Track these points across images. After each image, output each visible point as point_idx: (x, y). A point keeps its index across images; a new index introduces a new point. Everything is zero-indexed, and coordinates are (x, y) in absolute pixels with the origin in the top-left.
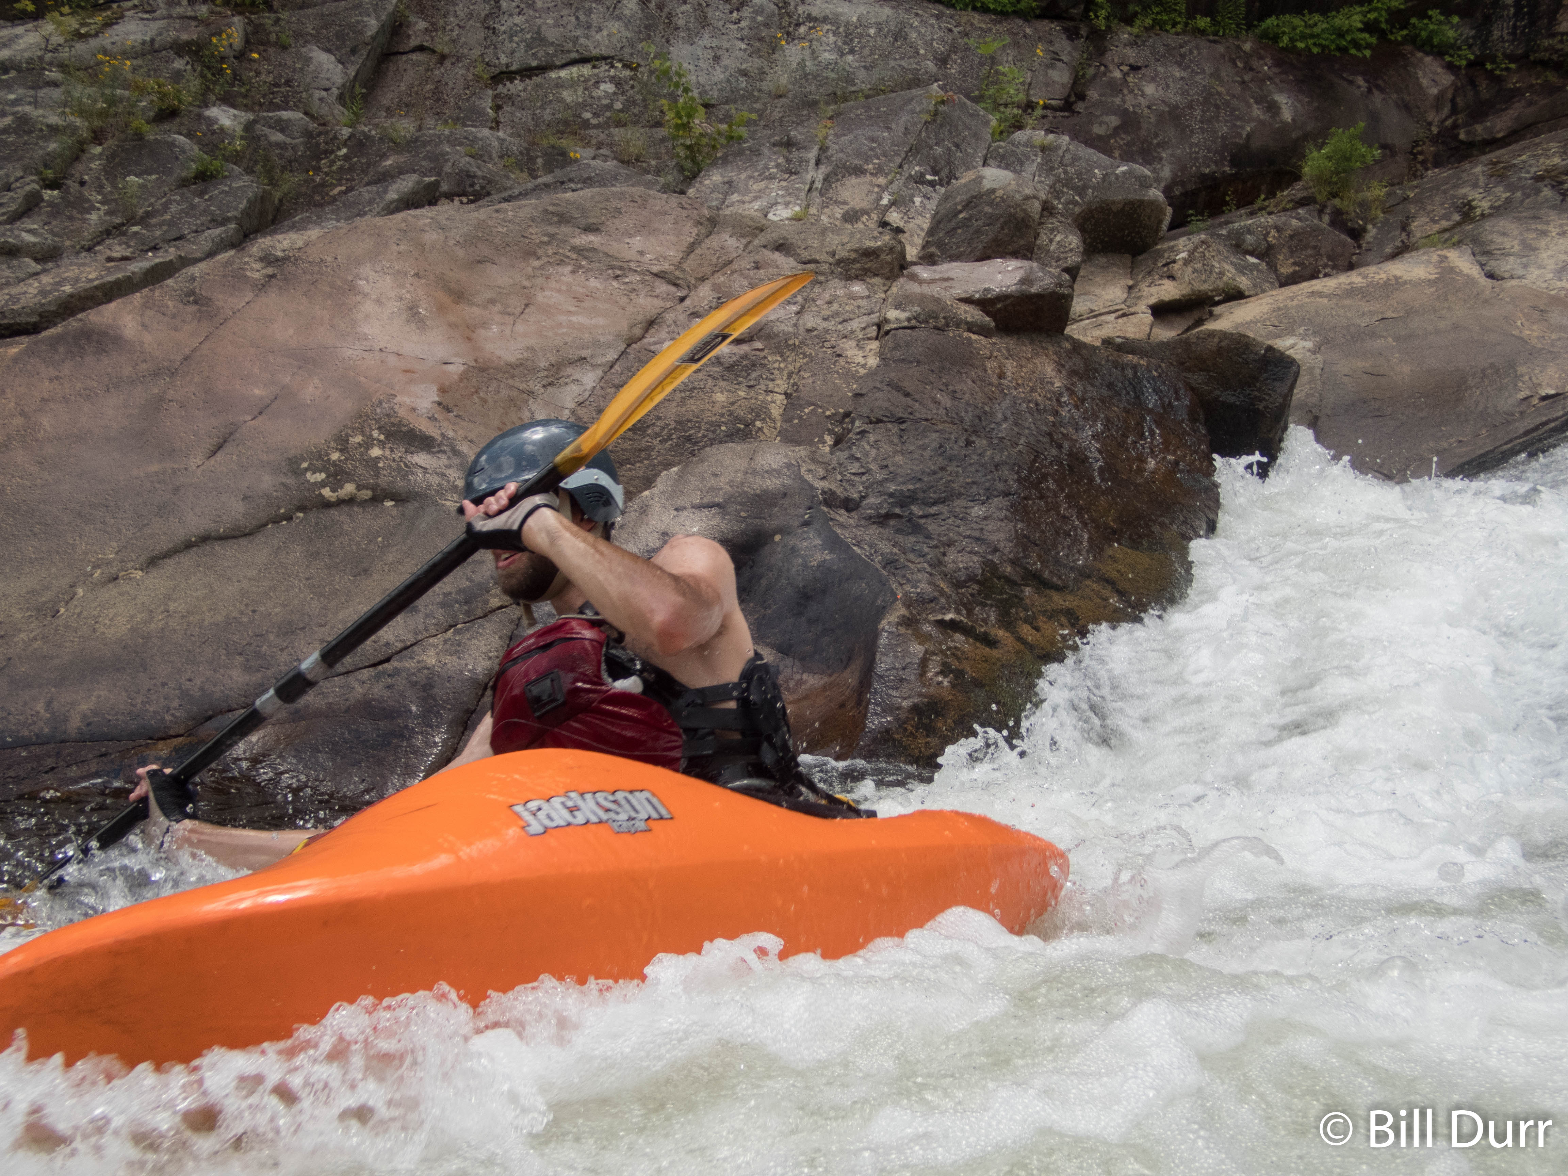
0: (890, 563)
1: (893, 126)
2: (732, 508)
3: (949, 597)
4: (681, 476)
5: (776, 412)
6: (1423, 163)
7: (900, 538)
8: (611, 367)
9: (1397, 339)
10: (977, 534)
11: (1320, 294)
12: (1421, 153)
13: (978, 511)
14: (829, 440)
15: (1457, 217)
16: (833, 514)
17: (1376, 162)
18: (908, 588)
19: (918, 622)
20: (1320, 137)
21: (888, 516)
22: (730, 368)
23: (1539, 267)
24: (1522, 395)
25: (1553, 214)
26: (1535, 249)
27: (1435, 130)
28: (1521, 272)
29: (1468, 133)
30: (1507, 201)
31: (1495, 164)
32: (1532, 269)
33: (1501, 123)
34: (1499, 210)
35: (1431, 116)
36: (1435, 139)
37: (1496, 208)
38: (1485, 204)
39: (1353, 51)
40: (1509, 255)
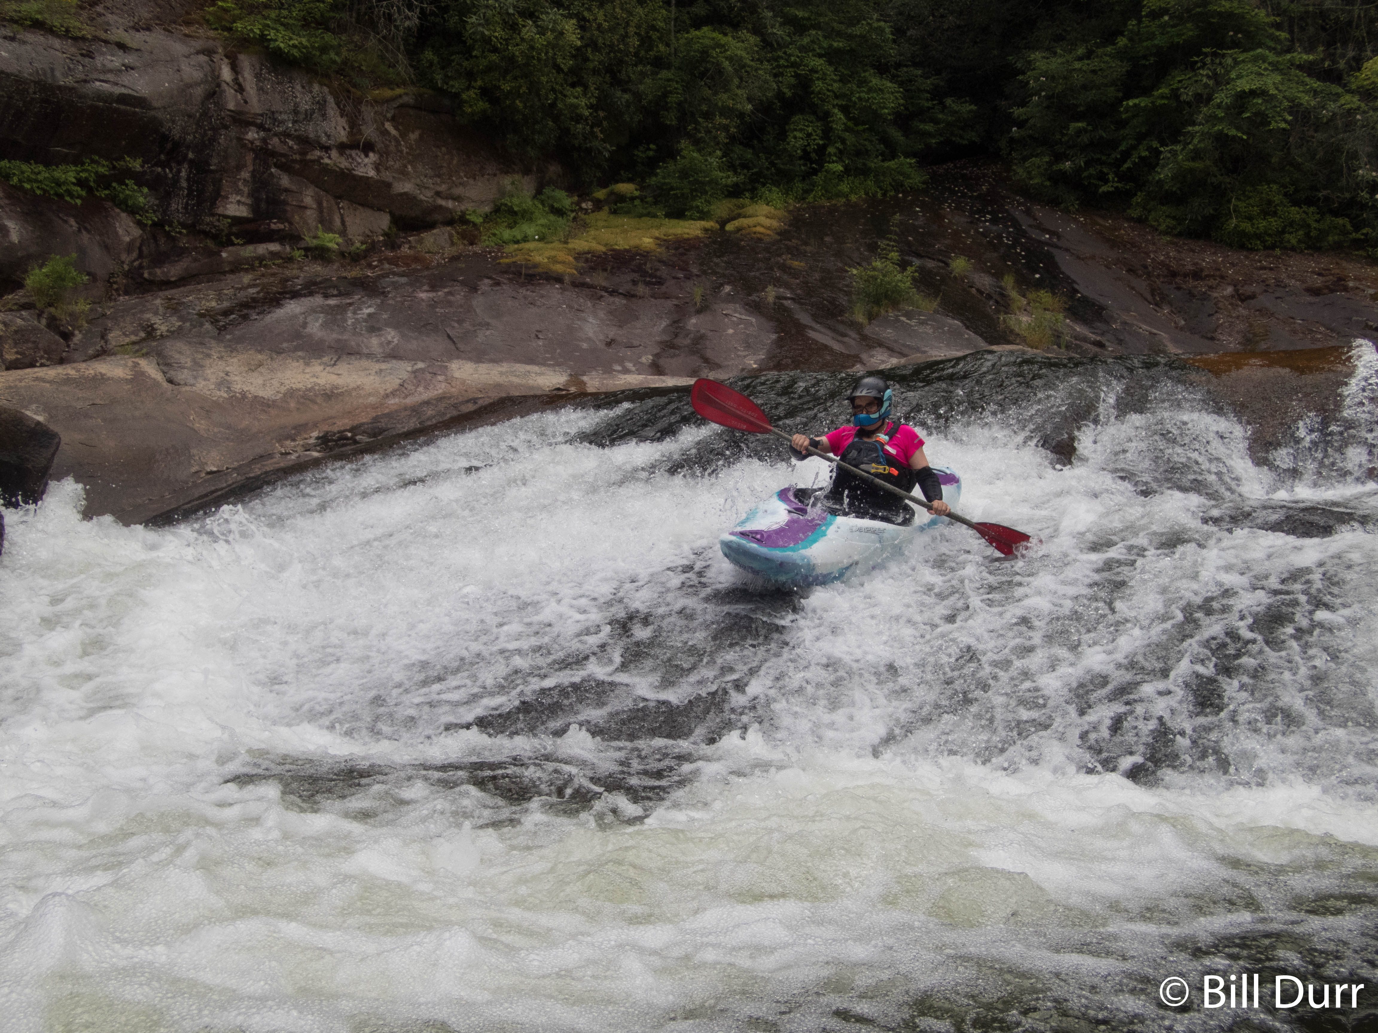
6: (117, 290)
9: (104, 420)
11: (44, 380)
12: (115, 283)
15: (143, 335)
17: (84, 285)
20: (41, 259)
23: (205, 380)
24: (194, 469)
25: (213, 343)
26: (202, 366)
27: (126, 267)
28: (192, 381)
29: (150, 274)
30: (180, 328)
31: (170, 299)
32: (200, 380)
33: (174, 270)
34: (175, 334)
35: (124, 257)
36: (127, 275)
37: (172, 332)
38: (164, 328)
39: (68, 199)
40: (184, 368)
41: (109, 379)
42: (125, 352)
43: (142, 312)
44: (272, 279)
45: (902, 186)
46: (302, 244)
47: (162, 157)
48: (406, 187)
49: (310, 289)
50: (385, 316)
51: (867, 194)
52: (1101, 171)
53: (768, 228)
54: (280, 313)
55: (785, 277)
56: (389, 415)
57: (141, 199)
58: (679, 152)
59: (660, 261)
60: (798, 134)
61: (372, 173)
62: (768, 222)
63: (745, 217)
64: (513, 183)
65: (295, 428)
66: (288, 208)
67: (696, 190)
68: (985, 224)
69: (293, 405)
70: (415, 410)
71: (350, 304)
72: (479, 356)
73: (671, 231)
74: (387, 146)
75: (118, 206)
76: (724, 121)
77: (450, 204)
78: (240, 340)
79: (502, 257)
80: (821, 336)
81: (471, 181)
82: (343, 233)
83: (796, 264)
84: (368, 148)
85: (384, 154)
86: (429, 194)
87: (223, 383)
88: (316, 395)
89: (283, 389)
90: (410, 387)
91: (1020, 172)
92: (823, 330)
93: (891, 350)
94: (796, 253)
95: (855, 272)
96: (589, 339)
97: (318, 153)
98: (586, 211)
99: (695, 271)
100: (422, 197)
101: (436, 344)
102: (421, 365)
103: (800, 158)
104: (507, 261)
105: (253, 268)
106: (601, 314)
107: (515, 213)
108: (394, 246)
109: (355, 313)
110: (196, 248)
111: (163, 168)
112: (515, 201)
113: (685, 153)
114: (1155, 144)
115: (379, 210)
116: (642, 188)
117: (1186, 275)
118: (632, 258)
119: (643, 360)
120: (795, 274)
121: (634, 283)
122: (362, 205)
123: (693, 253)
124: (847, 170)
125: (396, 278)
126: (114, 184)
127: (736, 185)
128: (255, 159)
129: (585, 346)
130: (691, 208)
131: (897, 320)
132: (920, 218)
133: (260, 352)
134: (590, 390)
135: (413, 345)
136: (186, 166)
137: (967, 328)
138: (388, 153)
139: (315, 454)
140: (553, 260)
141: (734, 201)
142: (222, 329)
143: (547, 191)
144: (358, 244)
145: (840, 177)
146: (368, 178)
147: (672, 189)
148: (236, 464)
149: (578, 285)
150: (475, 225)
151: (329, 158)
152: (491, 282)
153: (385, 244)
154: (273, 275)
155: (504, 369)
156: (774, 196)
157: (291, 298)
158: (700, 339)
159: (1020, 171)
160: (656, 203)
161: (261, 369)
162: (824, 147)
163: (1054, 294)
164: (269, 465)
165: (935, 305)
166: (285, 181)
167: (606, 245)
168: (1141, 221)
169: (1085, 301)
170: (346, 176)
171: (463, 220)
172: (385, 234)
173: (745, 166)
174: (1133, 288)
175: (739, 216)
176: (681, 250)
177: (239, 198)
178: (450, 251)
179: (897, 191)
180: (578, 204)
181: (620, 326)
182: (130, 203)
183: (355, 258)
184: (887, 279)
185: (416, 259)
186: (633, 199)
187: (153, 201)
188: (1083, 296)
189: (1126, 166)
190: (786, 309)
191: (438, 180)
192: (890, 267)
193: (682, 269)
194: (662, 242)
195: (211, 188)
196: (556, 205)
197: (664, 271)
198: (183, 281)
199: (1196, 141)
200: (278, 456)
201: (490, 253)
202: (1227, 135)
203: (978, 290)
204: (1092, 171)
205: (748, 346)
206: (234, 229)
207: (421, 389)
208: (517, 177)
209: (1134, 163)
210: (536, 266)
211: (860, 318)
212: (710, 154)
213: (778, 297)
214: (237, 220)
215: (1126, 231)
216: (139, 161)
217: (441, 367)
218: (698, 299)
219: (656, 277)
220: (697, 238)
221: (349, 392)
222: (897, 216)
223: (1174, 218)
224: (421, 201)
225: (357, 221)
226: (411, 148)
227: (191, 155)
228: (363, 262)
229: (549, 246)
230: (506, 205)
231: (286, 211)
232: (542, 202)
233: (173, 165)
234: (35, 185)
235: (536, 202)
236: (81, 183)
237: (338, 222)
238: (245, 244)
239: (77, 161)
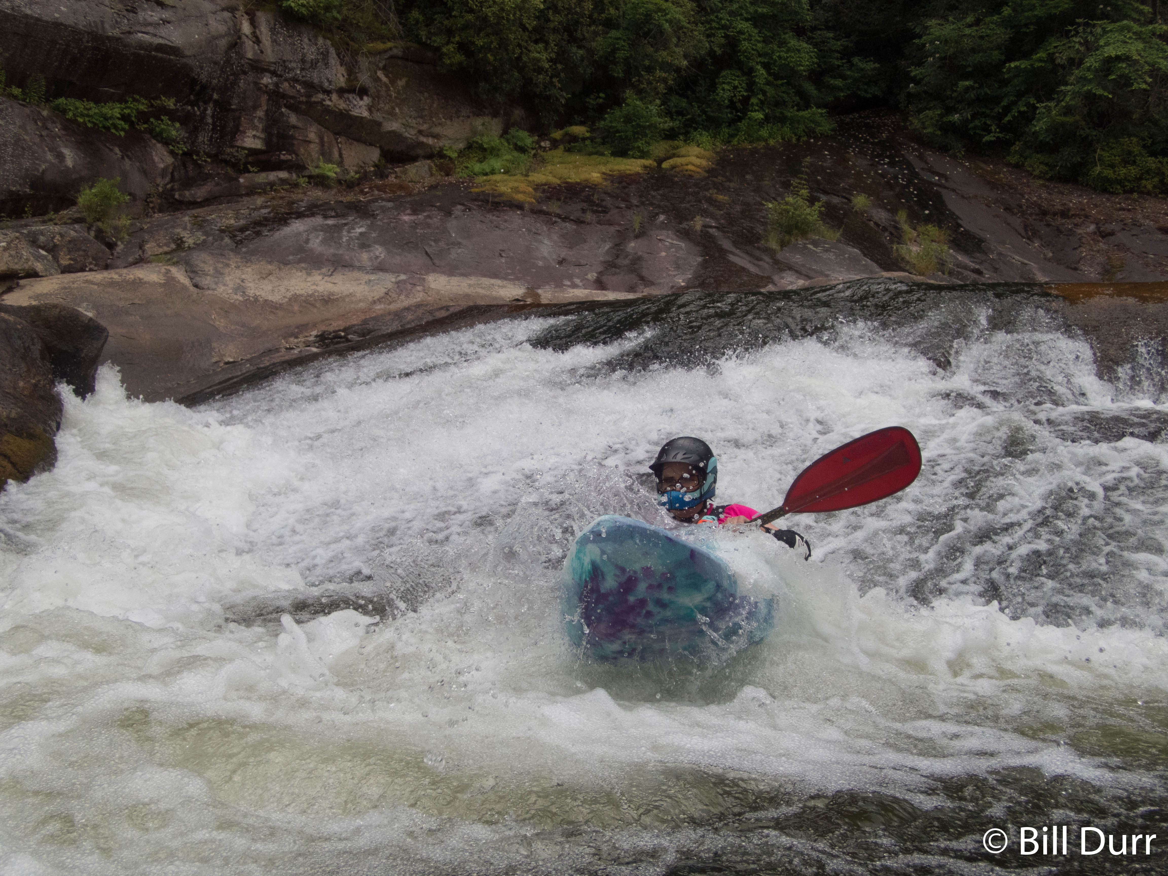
6: (153, 208)
9: (142, 317)
11: (92, 283)
12: (152, 202)
15: (173, 246)
17: (126, 203)
20: (92, 181)
23: (224, 285)
24: (214, 360)
25: (232, 255)
26: (222, 274)
27: (160, 189)
28: (214, 286)
29: (180, 195)
30: (204, 241)
31: (196, 217)
32: (220, 285)
33: (200, 193)
34: (200, 246)
35: (159, 180)
36: (160, 195)
37: (198, 245)
38: (191, 241)
39: (113, 131)
40: (207, 275)
41: (145, 283)
42: (159, 261)
43: (173, 227)
44: (281, 202)
45: (814, 132)
46: (306, 173)
47: (192, 97)
48: (394, 126)
49: (312, 210)
50: (374, 235)
51: (783, 139)
52: (985, 123)
53: (698, 167)
54: (287, 231)
55: (711, 209)
56: (375, 319)
57: (174, 133)
58: (624, 100)
59: (606, 193)
60: (726, 87)
61: (365, 114)
62: (698, 161)
63: (679, 156)
64: (483, 124)
65: (297, 327)
66: (295, 142)
67: (637, 133)
68: (884, 167)
69: (296, 308)
70: (398, 315)
71: (345, 224)
72: (452, 271)
73: (616, 167)
74: (378, 91)
75: (155, 137)
76: (664, 75)
77: (430, 141)
78: (253, 253)
79: (473, 187)
80: (739, 259)
81: (449, 122)
82: (340, 164)
83: (720, 197)
84: (363, 92)
85: (376, 98)
86: (413, 132)
87: (240, 289)
88: (315, 300)
89: (289, 295)
90: (394, 295)
91: (915, 123)
92: (741, 254)
93: (799, 273)
94: (720, 188)
95: (770, 205)
96: (544, 258)
97: (321, 96)
98: (544, 149)
99: (635, 202)
100: (407, 135)
101: (415, 259)
102: (403, 277)
103: (727, 107)
104: (476, 190)
105: (265, 192)
106: (555, 237)
107: (485, 150)
108: (382, 176)
109: (349, 232)
110: (219, 174)
111: (193, 106)
112: (485, 139)
113: (629, 101)
114: (1032, 101)
115: (371, 144)
116: (592, 131)
117: (1055, 214)
118: (582, 190)
119: (589, 276)
120: (719, 206)
121: (584, 211)
122: (357, 141)
123: (633, 188)
124: (767, 119)
125: (384, 203)
126: (152, 120)
127: (672, 129)
128: (268, 100)
129: (540, 263)
130: (633, 148)
131: (805, 247)
132: (828, 160)
133: (270, 263)
134: (544, 301)
135: (397, 260)
136: (211, 105)
137: (865, 255)
138: (379, 97)
139: (315, 350)
140: (516, 190)
141: (670, 142)
142: (239, 244)
143: (512, 131)
144: (353, 174)
145: (761, 124)
146: (362, 118)
147: (618, 131)
148: (249, 356)
149: (536, 212)
150: (450, 159)
151: (330, 100)
152: (463, 208)
153: (375, 174)
154: (282, 198)
155: (471, 282)
156: (704, 139)
157: (297, 218)
158: (637, 260)
159: (915, 121)
160: (603, 143)
161: (271, 277)
162: (748, 98)
163: (940, 227)
164: (277, 358)
165: (838, 235)
166: (293, 119)
167: (560, 178)
168: (1018, 166)
169: (967, 234)
170: (344, 116)
171: (441, 155)
172: (376, 166)
173: (680, 113)
174: (1009, 224)
175: (674, 156)
176: (624, 184)
177: (254, 133)
178: (429, 181)
179: (810, 137)
180: (538, 142)
181: (571, 248)
182: (164, 135)
183: (350, 185)
184: (797, 212)
185: (401, 187)
186: (584, 139)
187: (184, 134)
188: (965, 230)
189: (1007, 119)
190: (711, 236)
191: (421, 121)
192: (800, 202)
193: (624, 200)
194: (607, 176)
195: (231, 124)
196: (519, 143)
197: (608, 201)
198: (207, 202)
199: (1068, 99)
200: (283, 350)
201: (463, 183)
202: (1095, 94)
203: (875, 223)
204: (977, 122)
205: (678, 267)
206: (250, 159)
207: (402, 297)
208: (487, 119)
209: (1014, 117)
210: (501, 195)
211: (774, 245)
212: (651, 102)
213: (705, 226)
214: (253, 152)
215: (1005, 175)
216: (173, 100)
217: (420, 279)
218: (637, 226)
219: (601, 206)
220: (638, 174)
221: (343, 298)
222: (808, 159)
223: (1047, 164)
224: (406, 138)
225: (353, 154)
226: (398, 93)
227: (215, 96)
228: (356, 188)
229: (512, 178)
230: (477, 143)
231: (293, 144)
232: (508, 141)
233: (201, 104)
234: (87, 119)
235: (503, 140)
236: (124, 118)
237: (336, 155)
238: (259, 171)
239: (121, 100)
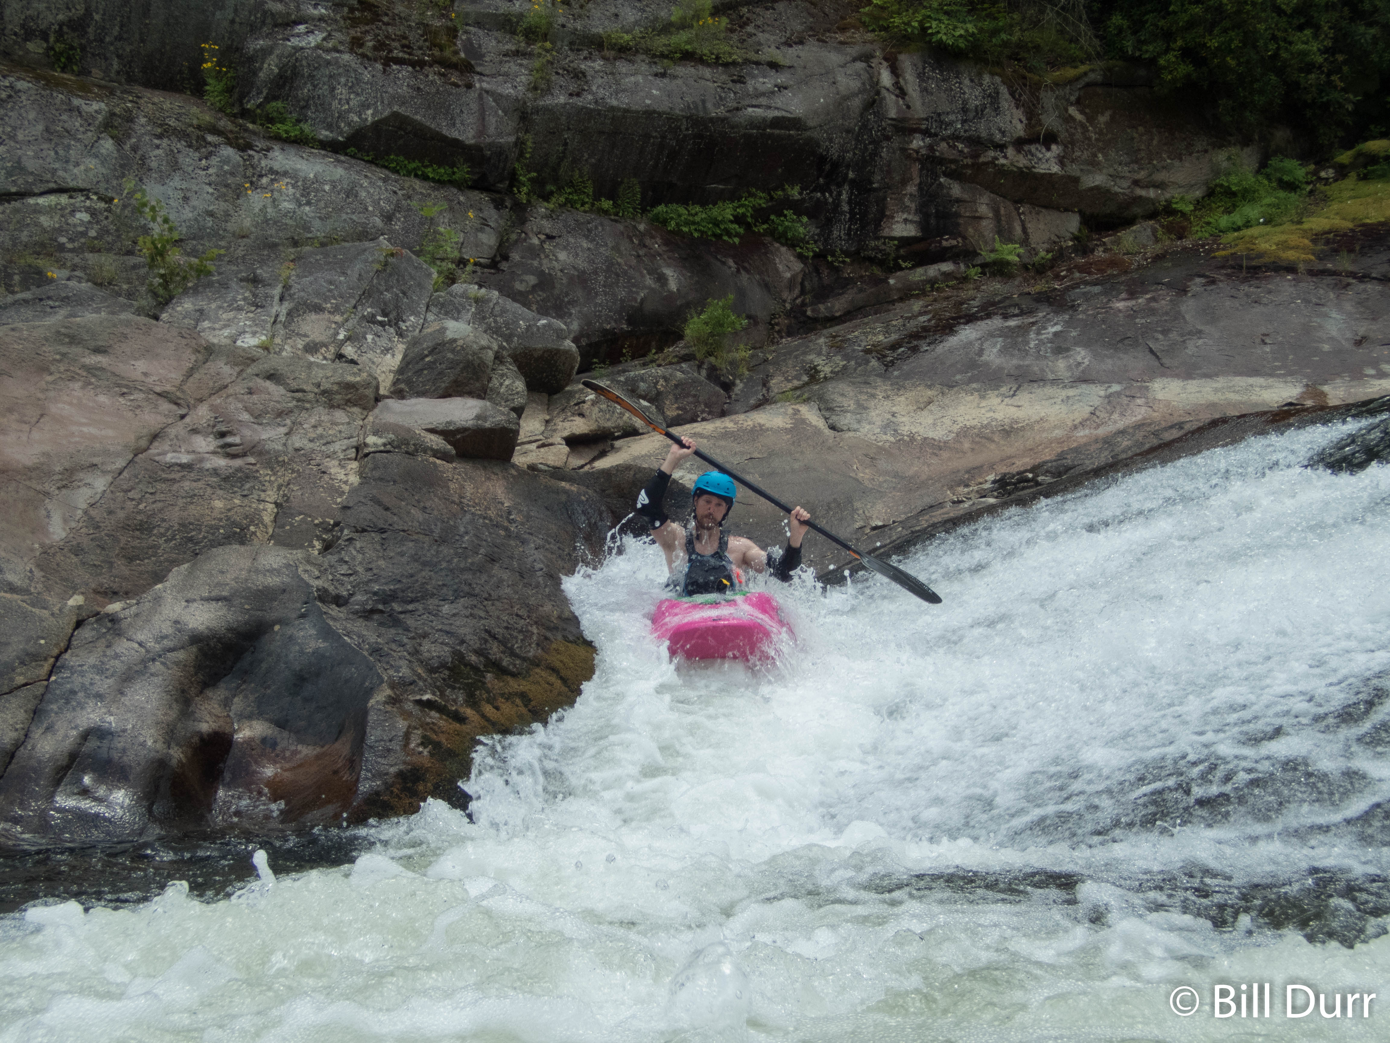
0: (376, 651)
1: (349, 272)
2: (236, 602)
3: (425, 680)
4: (190, 572)
5: (267, 518)
6: (779, 332)
7: (383, 630)
8: (120, 474)
9: (762, 475)
10: (447, 628)
11: (703, 435)
12: (777, 324)
13: (446, 609)
14: (318, 544)
15: (805, 378)
16: (324, 609)
17: (744, 329)
18: (391, 672)
19: (401, 701)
20: (700, 305)
21: (373, 611)
22: (226, 479)
23: (870, 423)
24: (858, 525)
25: (879, 381)
26: (866, 408)
27: (788, 306)
28: (856, 426)
29: (813, 311)
30: (844, 367)
31: (834, 337)
32: (864, 424)
33: (838, 305)
34: (838, 375)
36: (788, 314)
37: (836, 373)
38: (827, 369)
39: (725, 238)
40: (847, 411)
41: (767, 430)
42: (787, 399)
43: (805, 354)
44: (945, 304)
46: (979, 261)
47: (821, 180)
48: (1097, 179)
49: (987, 311)
50: (1074, 334)
54: (953, 341)
56: (1076, 450)
57: (801, 230)
61: (1055, 169)
64: (1229, 158)
65: (968, 472)
66: (961, 221)
69: (966, 445)
70: (1107, 442)
71: (1033, 324)
72: (1189, 372)
74: (1072, 135)
75: (777, 240)
77: (1152, 193)
78: (907, 376)
79: (1218, 249)
81: (1177, 163)
82: (1025, 242)
84: (1049, 139)
85: (1070, 144)
86: (1126, 184)
87: (890, 426)
88: (993, 432)
89: (956, 428)
90: (1103, 415)
96: (1332, 339)
97: (991, 153)
98: (1326, 181)
100: (1117, 189)
101: (1135, 361)
102: (1115, 388)
104: (1224, 253)
105: (924, 294)
106: (1348, 307)
107: (1234, 194)
108: (1085, 251)
110: (862, 277)
111: (823, 193)
112: (1234, 179)
115: (1066, 210)
122: (1045, 207)
125: (1088, 288)
126: (772, 217)
128: (921, 170)
129: (1326, 347)
133: (930, 387)
134: (1333, 402)
135: (1108, 364)
136: (846, 187)
138: (1073, 143)
139: (991, 500)
140: (1284, 246)
142: (889, 365)
143: (1274, 162)
144: (1043, 254)
146: (1051, 175)
148: (902, 517)
149: (1316, 273)
150: (1183, 214)
151: (1005, 157)
152: (1202, 280)
153: (1075, 249)
154: (947, 298)
155: (1218, 385)
157: (966, 323)
161: (931, 407)
164: (939, 516)
166: (956, 190)
167: (1353, 220)
170: (1025, 176)
171: (1169, 210)
172: (1075, 238)
177: (905, 216)
178: (1153, 249)
180: (1316, 173)
181: (1374, 320)
182: (790, 235)
183: (1040, 270)
185: (1113, 263)
187: (814, 230)
191: (1136, 167)
195: (874, 209)
196: (1286, 178)
198: (848, 316)
200: (949, 504)
201: (1203, 246)
206: (902, 252)
207: (1116, 416)
208: (1233, 150)
210: (1260, 255)
214: (905, 242)
216: (798, 188)
217: (1140, 388)
221: (1031, 426)
224: (1116, 194)
225: (1041, 226)
226: (1101, 133)
227: (851, 175)
228: (1049, 273)
229: (1278, 229)
230: (1222, 186)
231: (958, 225)
232: (1268, 177)
233: (833, 188)
234: (693, 227)
235: (1260, 178)
236: (738, 220)
237: (1018, 230)
238: (914, 267)
239: (733, 197)
